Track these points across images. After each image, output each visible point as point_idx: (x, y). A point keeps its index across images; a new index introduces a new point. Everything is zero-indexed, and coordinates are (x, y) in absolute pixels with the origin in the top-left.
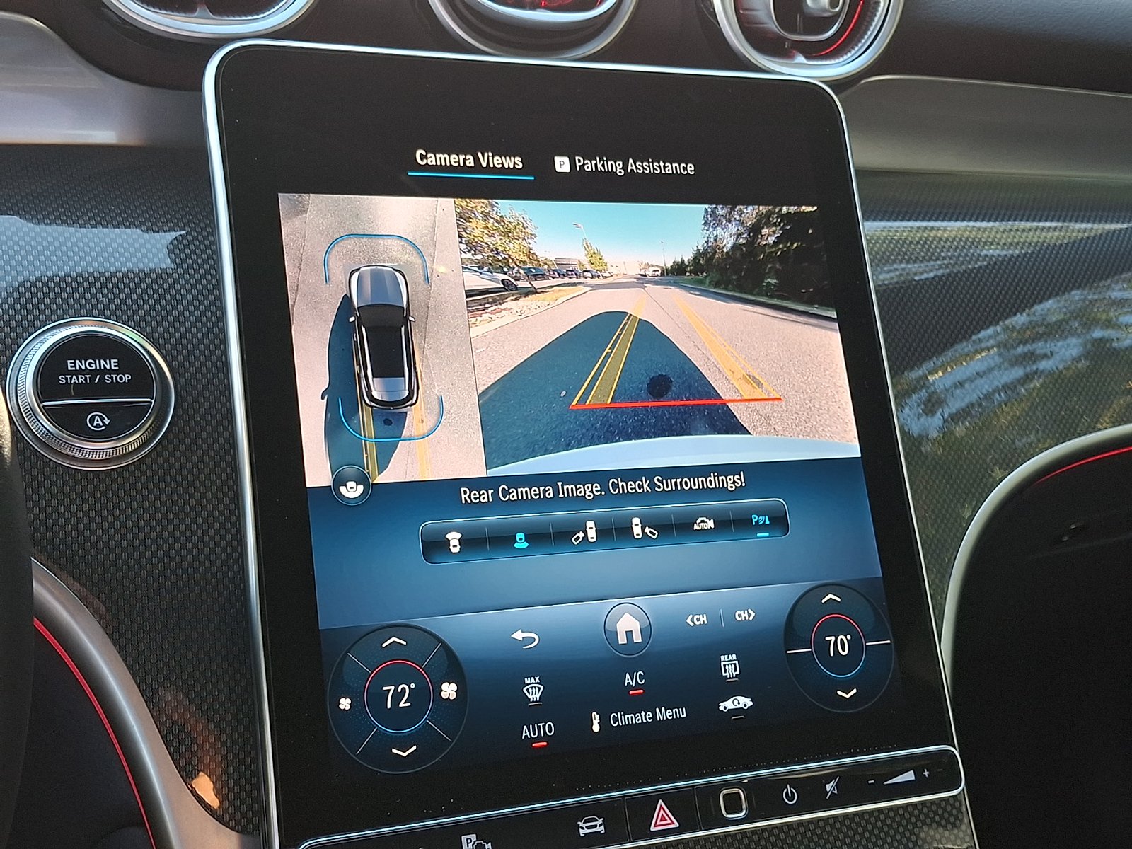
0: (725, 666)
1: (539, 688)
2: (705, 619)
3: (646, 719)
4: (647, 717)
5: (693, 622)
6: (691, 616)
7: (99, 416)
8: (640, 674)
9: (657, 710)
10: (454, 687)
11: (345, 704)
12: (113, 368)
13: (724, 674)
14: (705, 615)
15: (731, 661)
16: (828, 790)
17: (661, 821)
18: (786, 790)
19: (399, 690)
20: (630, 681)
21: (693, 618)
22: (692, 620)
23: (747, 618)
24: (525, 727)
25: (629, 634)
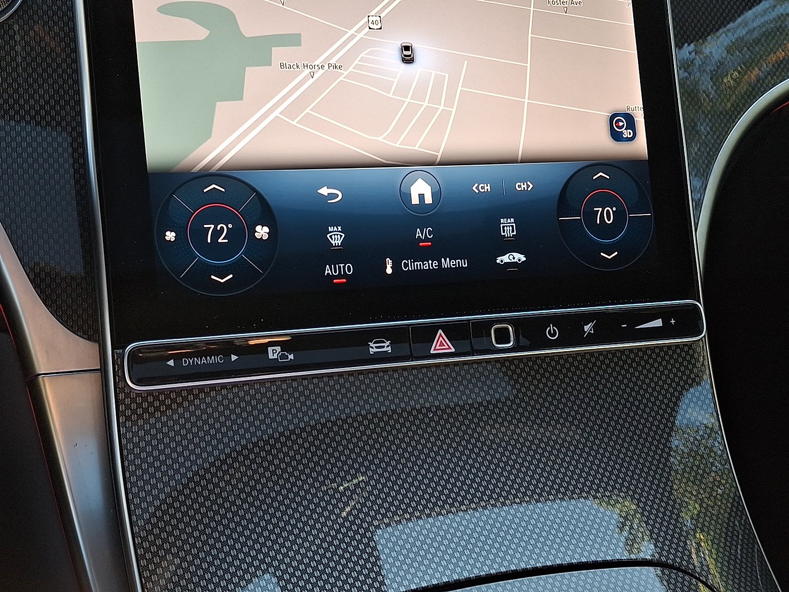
0: (503, 227)
1: (341, 236)
2: (489, 188)
3: (432, 266)
4: (434, 265)
5: (479, 190)
6: (476, 185)
8: (429, 230)
9: (443, 260)
10: (266, 229)
11: (170, 236)
13: (502, 234)
14: (489, 185)
15: (509, 223)
16: (586, 330)
17: (439, 346)
18: (549, 328)
19: (218, 229)
20: (420, 235)
21: (478, 186)
22: (477, 188)
23: (526, 189)
24: (328, 266)
25: (421, 197)
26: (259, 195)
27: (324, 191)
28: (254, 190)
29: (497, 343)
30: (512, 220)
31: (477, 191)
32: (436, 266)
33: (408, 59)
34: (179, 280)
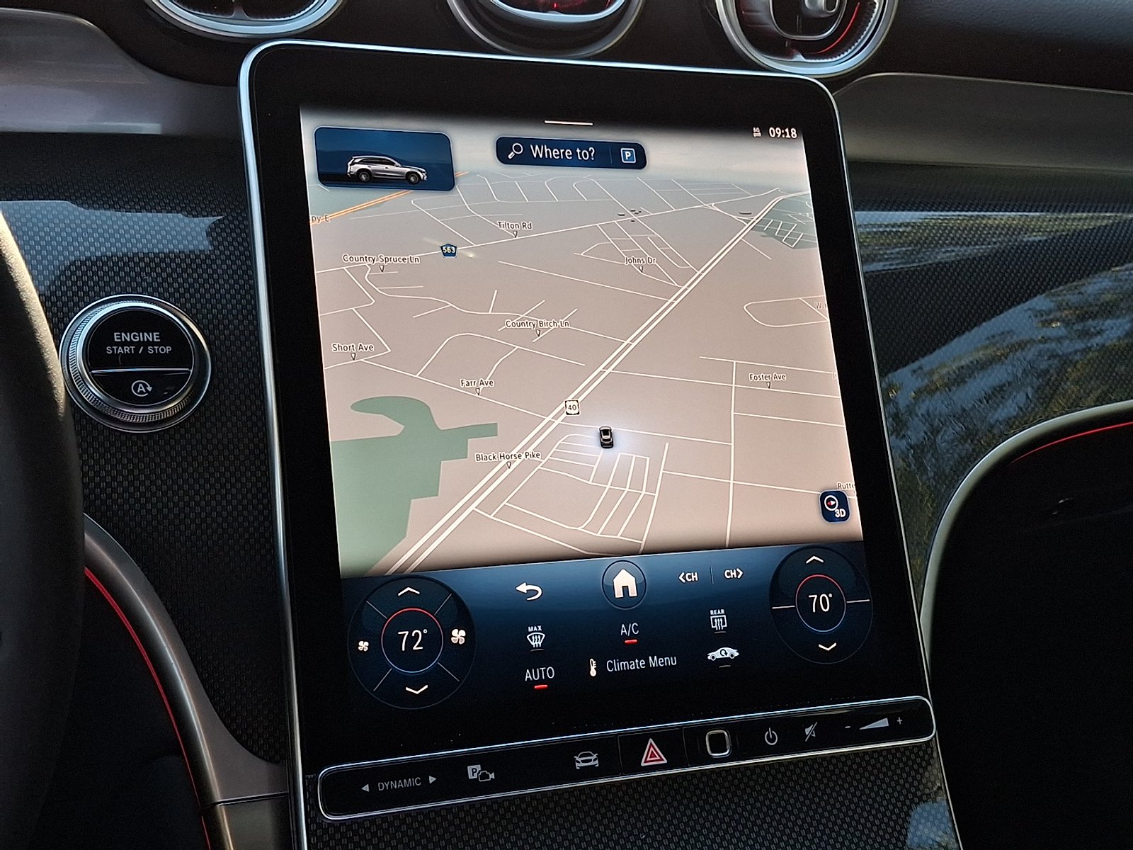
0: (714, 619)
1: (541, 636)
2: (696, 576)
3: (639, 666)
4: (641, 664)
5: (685, 579)
6: (683, 574)
7: (143, 384)
8: (635, 625)
9: (650, 658)
10: (463, 633)
11: (363, 646)
12: (155, 340)
13: (713, 627)
14: (696, 574)
15: (719, 615)
16: (807, 733)
17: (650, 757)
18: (767, 733)
19: (413, 635)
20: (625, 631)
21: (685, 575)
22: (684, 577)
23: (735, 576)
24: (528, 671)
25: (625, 589)
26: (455, 596)
27: (523, 588)
28: (450, 590)
29: (713, 752)
30: (723, 611)
31: (684, 581)
32: (643, 665)
33: (607, 444)
34: (372, 695)
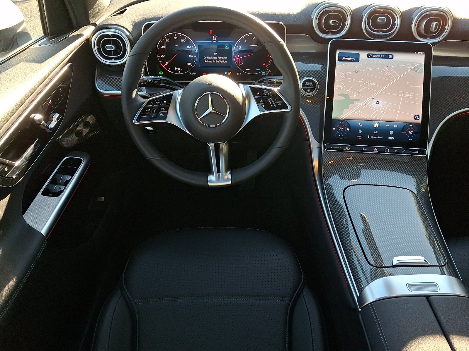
1: (361, 131)
7: (309, 90)
8: (377, 132)
10: (349, 129)
11: (334, 129)
12: (311, 84)
13: (390, 134)
16: (403, 151)
17: (375, 150)
18: (396, 150)
19: (341, 128)
23: (396, 126)
24: (358, 136)
25: (376, 126)
26: (349, 124)
27: (360, 124)
28: (348, 123)
29: (386, 151)
30: (392, 131)
31: (387, 126)
33: (378, 104)
34: (334, 135)
